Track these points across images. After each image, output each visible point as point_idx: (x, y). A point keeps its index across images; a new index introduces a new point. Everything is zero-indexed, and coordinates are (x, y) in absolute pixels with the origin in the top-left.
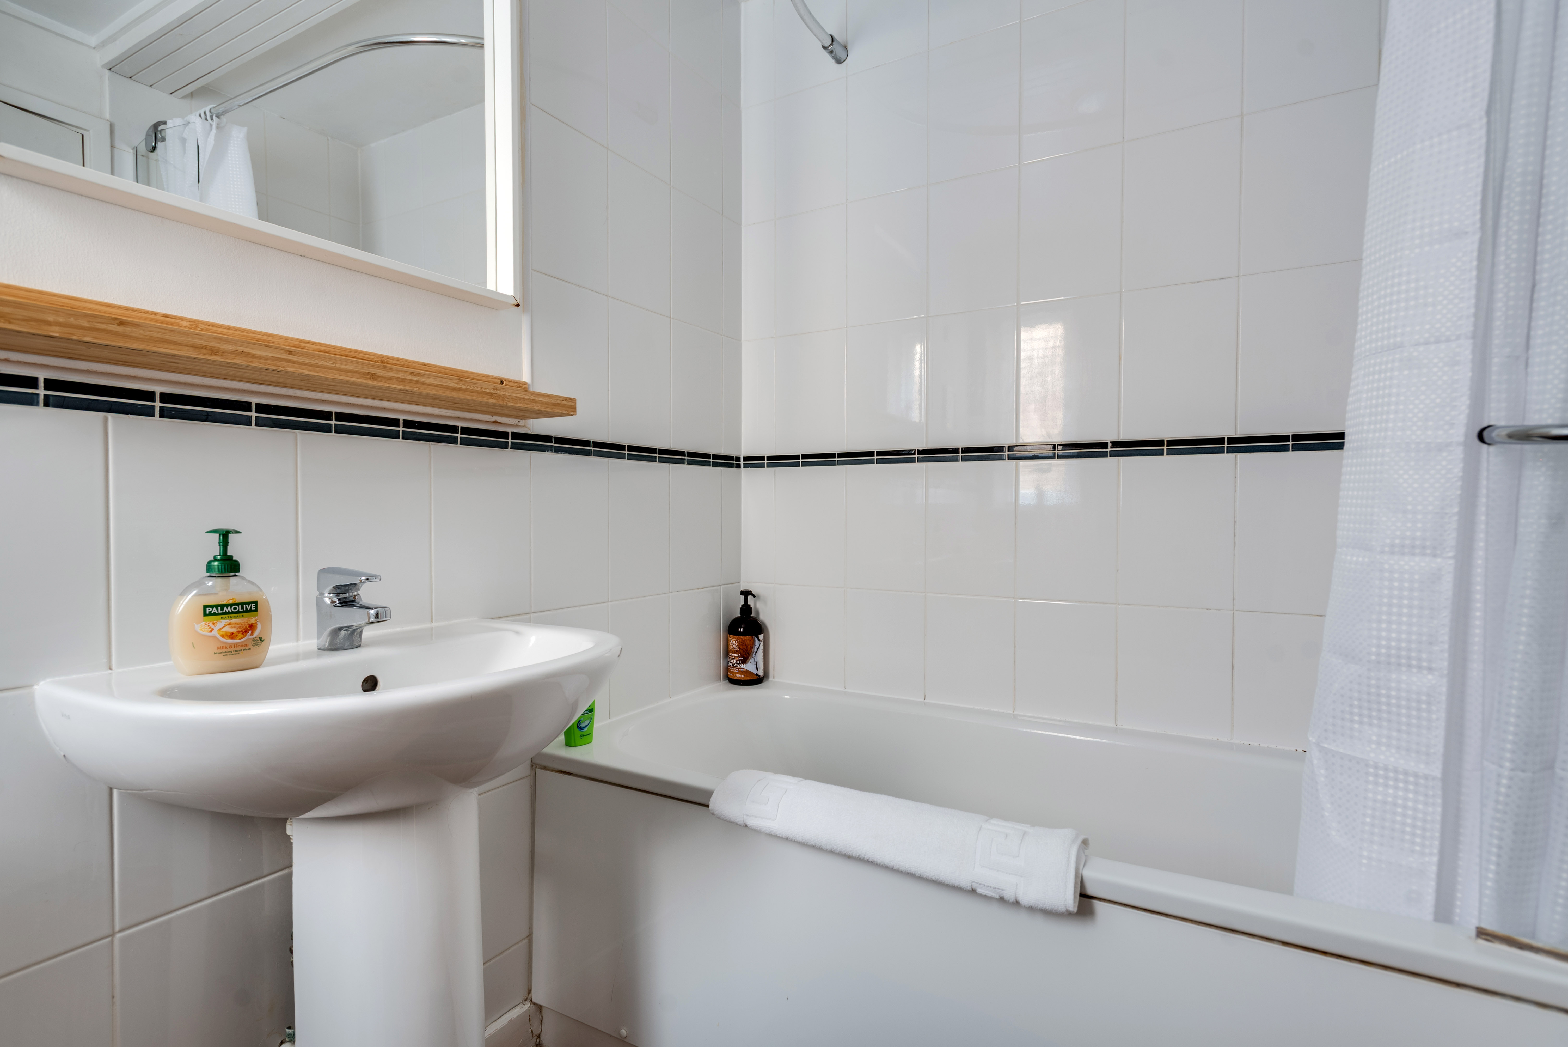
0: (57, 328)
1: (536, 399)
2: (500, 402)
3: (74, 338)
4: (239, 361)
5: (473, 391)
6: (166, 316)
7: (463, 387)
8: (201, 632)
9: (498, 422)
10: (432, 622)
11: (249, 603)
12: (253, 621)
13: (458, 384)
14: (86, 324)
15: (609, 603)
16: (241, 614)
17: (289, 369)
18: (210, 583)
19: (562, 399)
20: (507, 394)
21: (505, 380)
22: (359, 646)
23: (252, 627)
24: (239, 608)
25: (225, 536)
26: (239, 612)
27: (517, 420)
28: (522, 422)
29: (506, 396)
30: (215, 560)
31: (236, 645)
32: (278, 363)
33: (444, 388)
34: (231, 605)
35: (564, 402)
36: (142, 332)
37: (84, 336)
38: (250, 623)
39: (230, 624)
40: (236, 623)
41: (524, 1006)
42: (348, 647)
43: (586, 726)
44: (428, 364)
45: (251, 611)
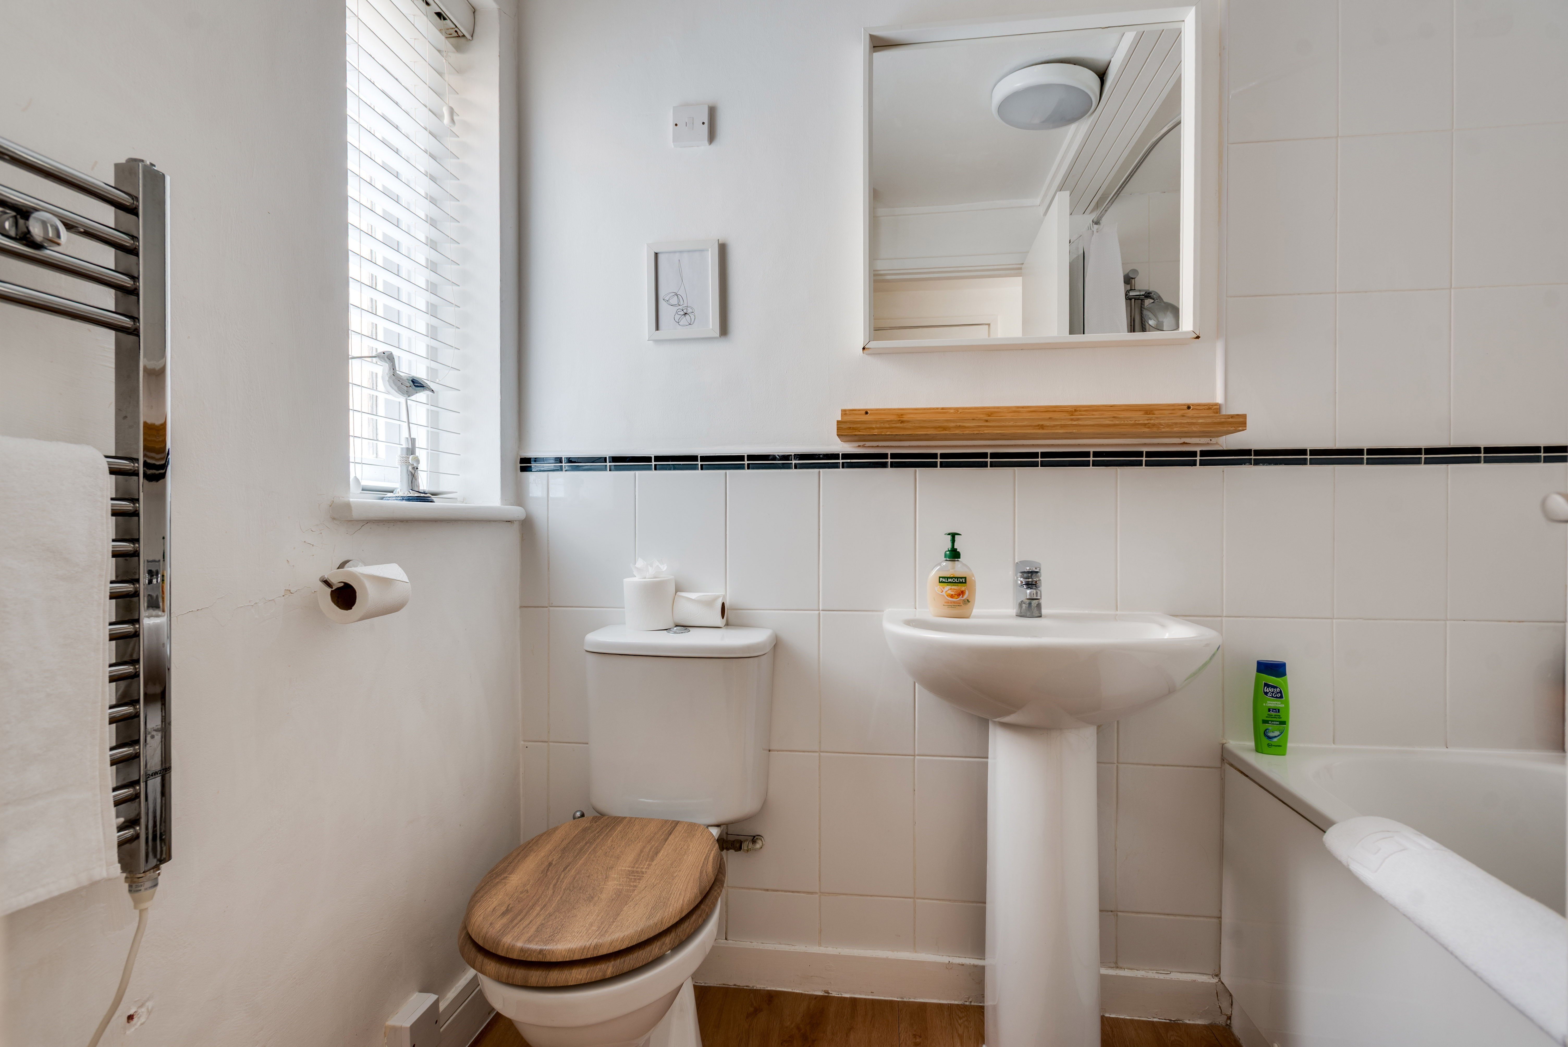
0: (876, 430)
1: (1195, 421)
2: (1155, 430)
3: (883, 434)
4: (957, 432)
5: (1126, 425)
6: (943, 409)
7: (1117, 422)
8: (936, 590)
9: (1187, 443)
10: (1117, 610)
11: (961, 578)
12: (963, 589)
13: (1112, 421)
14: (888, 426)
15: (1334, 620)
16: (957, 584)
17: (986, 432)
18: (944, 564)
19: (1227, 417)
20: (1162, 422)
21: (1192, 405)
22: (1040, 616)
23: (963, 593)
24: (956, 580)
25: (953, 536)
26: (955, 582)
27: (1209, 439)
28: (1214, 440)
29: (1160, 424)
30: (949, 551)
31: (954, 602)
32: (979, 429)
33: (1099, 426)
34: (952, 578)
35: (1231, 420)
36: (911, 425)
37: (887, 432)
38: (962, 590)
39: (951, 589)
40: (954, 589)
41: (1212, 979)
42: (1030, 616)
43: (1276, 737)
44: (1114, 405)
45: (962, 582)
